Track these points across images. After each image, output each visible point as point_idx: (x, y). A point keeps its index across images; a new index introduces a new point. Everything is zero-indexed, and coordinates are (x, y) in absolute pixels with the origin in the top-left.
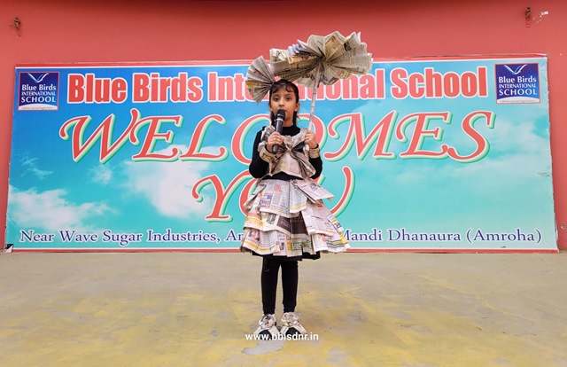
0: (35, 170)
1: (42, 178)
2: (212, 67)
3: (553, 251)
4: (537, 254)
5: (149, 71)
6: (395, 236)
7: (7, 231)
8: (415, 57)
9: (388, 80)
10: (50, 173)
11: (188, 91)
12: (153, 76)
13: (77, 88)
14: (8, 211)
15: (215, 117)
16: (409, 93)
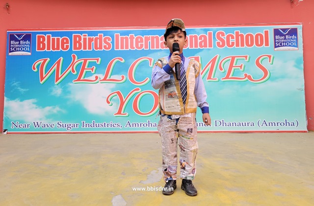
0: (19, 88)
1: (23, 93)
2: (116, 31)
3: (305, 132)
4: (296, 133)
5: (81, 33)
7: (4, 122)
8: (230, 25)
9: (214, 38)
10: (27, 90)
11: (104, 44)
12: (84, 35)
13: (41, 42)
14: (4, 112)
15: (118, 59)
16: (226, 45)
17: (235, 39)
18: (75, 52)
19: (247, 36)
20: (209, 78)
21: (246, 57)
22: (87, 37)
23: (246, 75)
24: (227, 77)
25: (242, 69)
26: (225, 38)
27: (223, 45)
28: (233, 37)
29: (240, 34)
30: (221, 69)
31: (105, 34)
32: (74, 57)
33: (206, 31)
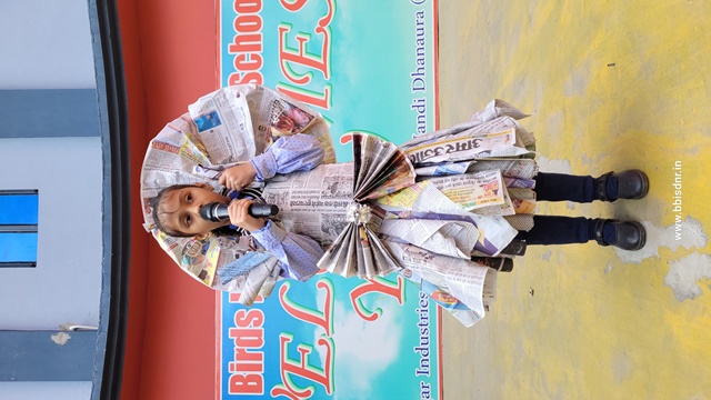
2: (223, 300)
5: (226, 375)
6: (419, 84)
11: (251, 327)
12: (232, 369)
15: (282, 294)
16: (257, 71)
17: (245, 53)
18: (267, 390)
19: (240, 29)
20: (324, 104)
21: (282, 30)
22: (236, 362)
23: (319, 30)
24: (323, 67)
25: (307, 37)
26: (242, 74)
27: (257, 77)
28: (242, 57)
29: (234, 44)
30: (306, 80)
31: (229, 323)
32: (276, 392)
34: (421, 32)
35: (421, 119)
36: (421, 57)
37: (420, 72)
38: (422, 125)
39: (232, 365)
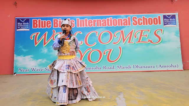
0: (23, 49)
1: (25, 52)
2: (77, 17)
3: (182, 70)
4: (177, 71)
5: (58, 18)
6: (135, 67)
7: (14, 69)
8: (139, 13)
9: (131, 20)
10: (28, 50)
12: (59, 20)
13: (35, 23)
14: (14, 62)
15: (79, 32)
16: (138, 24)
17: (142, 21)
18: (54, 29)
19: (149, 19)
20: (129, 42)
21: (149, 30)
22: (61, 20)
23: (149, 40)
24: (139, 42)
25: (147, 37)
26: (137, 20)
27: (136, 24)
28: (141, 20)
29: (145, 18)
30: (136, 37)
31: (71, 18)
32: (54, 31)
33: (127, 16)
34: (149, 67)
35: (126, 67)
36: (142, 67)
37: (138, 67)
38: (124, 68)
39: (60, 20)
